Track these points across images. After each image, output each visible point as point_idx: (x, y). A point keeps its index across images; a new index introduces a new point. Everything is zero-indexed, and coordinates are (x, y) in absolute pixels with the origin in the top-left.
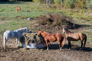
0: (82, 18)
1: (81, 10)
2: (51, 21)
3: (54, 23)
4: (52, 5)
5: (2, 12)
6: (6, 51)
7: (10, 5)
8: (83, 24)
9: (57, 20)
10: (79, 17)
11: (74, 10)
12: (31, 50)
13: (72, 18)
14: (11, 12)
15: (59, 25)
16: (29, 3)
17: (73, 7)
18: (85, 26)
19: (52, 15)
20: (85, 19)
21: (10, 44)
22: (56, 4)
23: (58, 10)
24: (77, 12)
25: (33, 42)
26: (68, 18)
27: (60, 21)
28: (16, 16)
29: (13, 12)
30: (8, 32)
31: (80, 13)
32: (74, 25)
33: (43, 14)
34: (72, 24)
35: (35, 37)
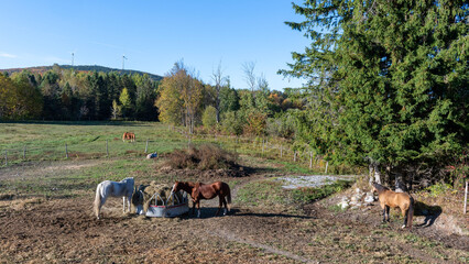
0: (258, 155)
1: (256, 139)
2: (195, 160)
3: (202, 165)
4: (198, 129)
5: (96, 143)
6: (100, 223)
7: (112, 129)
8: (259, 166)
9: (208, 159)
10: (252, 152)
11: (241, 138)
12: (153, 220)
13: (238, 154)
14: (114, 142)
15: (211, 168)
16: (152, 124)
17: (239, 131)
18: (264, 170)
19: (198, 148)
20: (264, 156)
21: (111, 209)
22: (206, 127)
23: (209, 139)
24: (248, 141)
25: (159, 203)
26: (230, 154)
27: (213, 161)
28: (124, 151)
29: (118, 142)
30: (106, 183)
31: (254, 145)
32: (241, 169)
33: (180, 148)
34: (238, 167)
35: (163, 194)
